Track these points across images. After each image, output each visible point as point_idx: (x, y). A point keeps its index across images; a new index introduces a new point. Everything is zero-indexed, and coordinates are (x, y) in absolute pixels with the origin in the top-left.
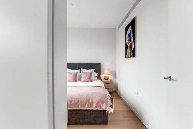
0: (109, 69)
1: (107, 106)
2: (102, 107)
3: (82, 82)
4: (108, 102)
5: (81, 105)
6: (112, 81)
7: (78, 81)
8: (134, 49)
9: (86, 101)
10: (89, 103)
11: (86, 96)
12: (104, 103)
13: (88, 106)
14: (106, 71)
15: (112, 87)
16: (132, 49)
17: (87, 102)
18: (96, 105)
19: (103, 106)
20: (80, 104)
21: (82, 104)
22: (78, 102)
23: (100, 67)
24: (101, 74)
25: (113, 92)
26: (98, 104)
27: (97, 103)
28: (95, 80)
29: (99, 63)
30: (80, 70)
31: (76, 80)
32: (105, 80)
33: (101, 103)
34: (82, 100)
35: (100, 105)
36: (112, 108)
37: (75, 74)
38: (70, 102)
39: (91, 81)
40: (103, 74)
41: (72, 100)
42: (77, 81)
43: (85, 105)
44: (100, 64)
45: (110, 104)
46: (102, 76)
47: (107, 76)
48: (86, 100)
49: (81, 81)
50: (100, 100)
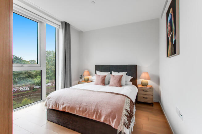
0: (147, 73)
1: (119, 124)
2: (111, 123)
4: (121, 119)
5: (89, 115)
6: (151, 89)
7: (107, 85)
8: (175, 41)
9: (94, 111)
10: (97, 113)
11: (95, 105)
12: (115, 118)
13: (96, 117)
14: (143, 75)
15: (151, 97)
16: (173, 43)
17: (96, 113)
18: (105, 118)
19: (113, 122)
20: (87, 112)
21: (90, 113)
22: (86, 110)
23: (136, 69)
24: (137, 78)
25: (153, 104)
26: (107, 119)
27: (105, 117)
28: (126, 85)
29: (135, 65)
32: (143, 86)
33: (110, 117)
34: (90, 108)
35: (110, 120)
36: (127, 128)
37: (103, 77)
38: (79, 108)
39: (121, 86)
40: (140, 78)
41: (81, 106)
42: (105, 85)
43: (93, 115)
45: (125, 122)
46: (139, 81)
47: (145, 81)
48: (95, 109)
49: (109, 85)
50: (111, 113)
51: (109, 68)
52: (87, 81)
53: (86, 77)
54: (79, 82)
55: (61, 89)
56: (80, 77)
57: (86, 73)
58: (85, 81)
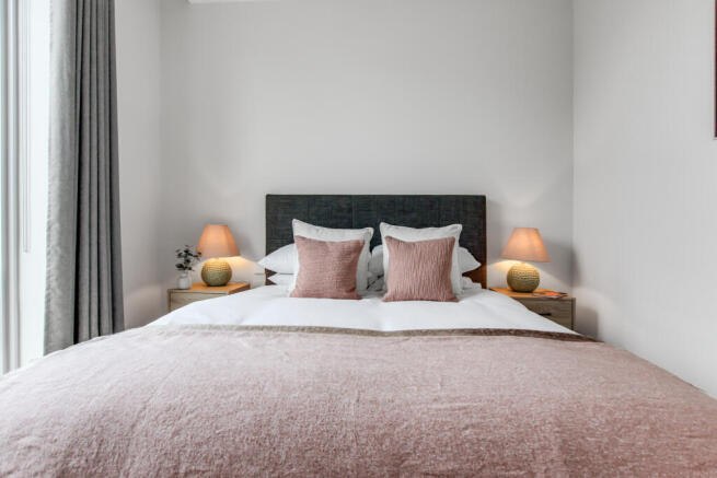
0: (536, 231)
3: (394, 299)
23: (483, 216)
29: (477, 197)
30: (371, 230)
31: (353, 289)
37: (349, 253)
39: (454, 296)
40: (501, 256)
44: (483, 199)
47: (525, 268)
49: (387, 295)
51: (350, 210)
52: (221, 282)
53: (215, 263)
54: (170, 292)
55: (48, 351)
56: (181, 261)
57: (214, 238)
58: (209, 285)
